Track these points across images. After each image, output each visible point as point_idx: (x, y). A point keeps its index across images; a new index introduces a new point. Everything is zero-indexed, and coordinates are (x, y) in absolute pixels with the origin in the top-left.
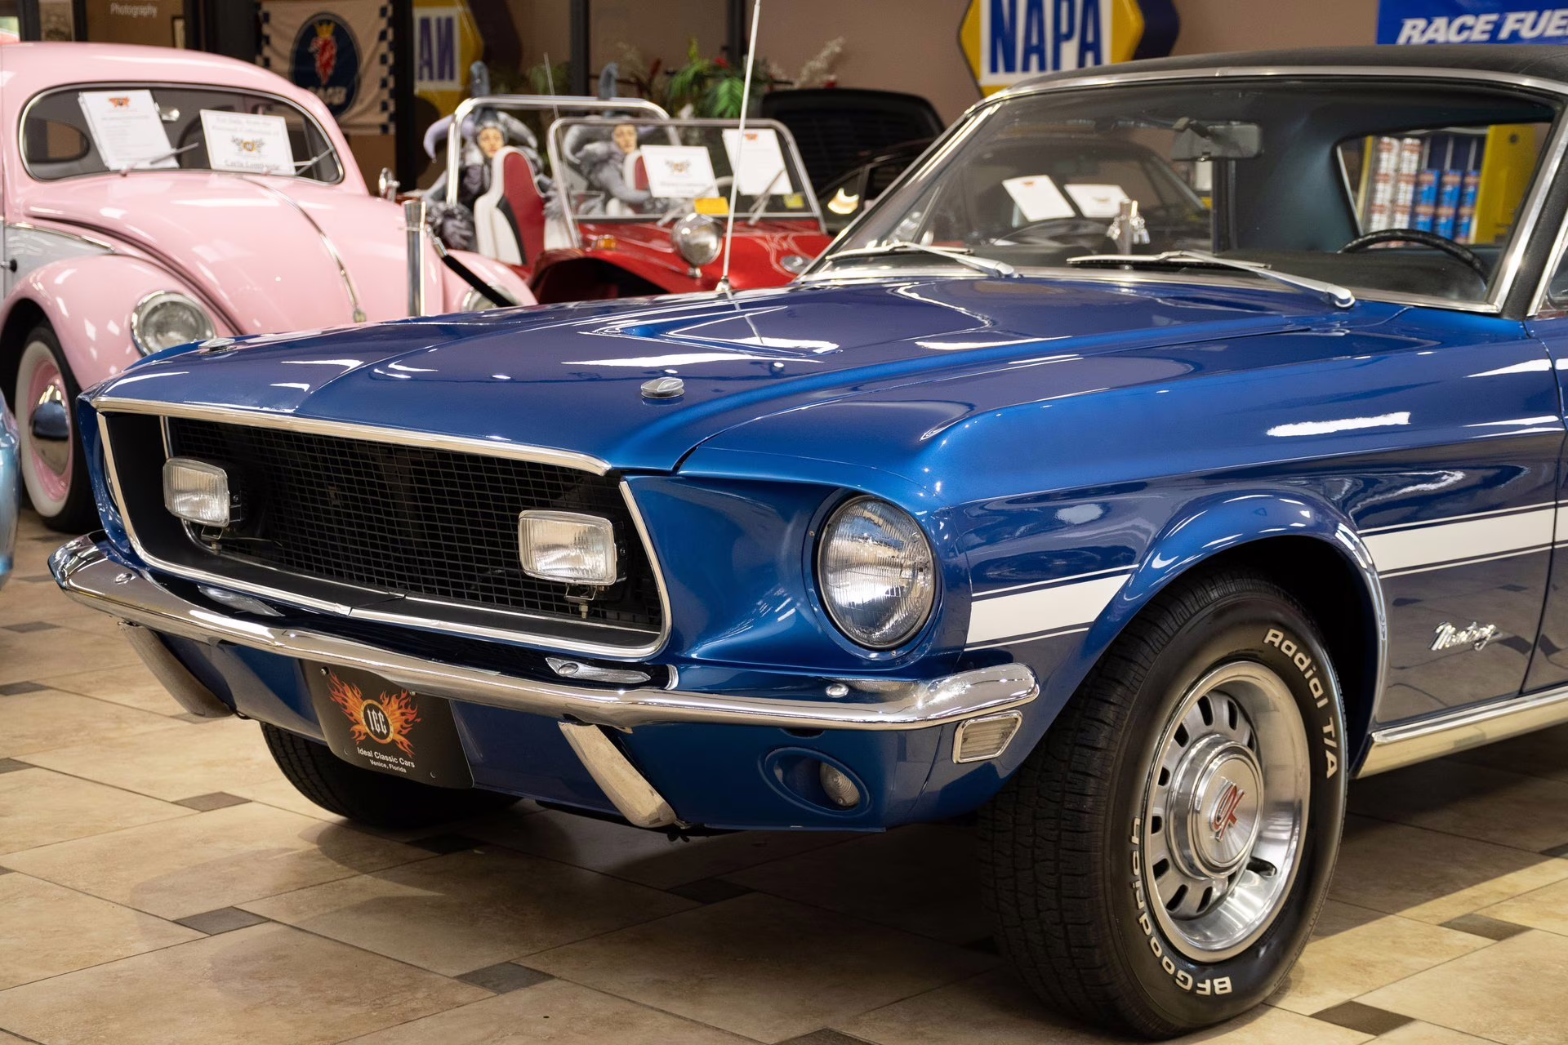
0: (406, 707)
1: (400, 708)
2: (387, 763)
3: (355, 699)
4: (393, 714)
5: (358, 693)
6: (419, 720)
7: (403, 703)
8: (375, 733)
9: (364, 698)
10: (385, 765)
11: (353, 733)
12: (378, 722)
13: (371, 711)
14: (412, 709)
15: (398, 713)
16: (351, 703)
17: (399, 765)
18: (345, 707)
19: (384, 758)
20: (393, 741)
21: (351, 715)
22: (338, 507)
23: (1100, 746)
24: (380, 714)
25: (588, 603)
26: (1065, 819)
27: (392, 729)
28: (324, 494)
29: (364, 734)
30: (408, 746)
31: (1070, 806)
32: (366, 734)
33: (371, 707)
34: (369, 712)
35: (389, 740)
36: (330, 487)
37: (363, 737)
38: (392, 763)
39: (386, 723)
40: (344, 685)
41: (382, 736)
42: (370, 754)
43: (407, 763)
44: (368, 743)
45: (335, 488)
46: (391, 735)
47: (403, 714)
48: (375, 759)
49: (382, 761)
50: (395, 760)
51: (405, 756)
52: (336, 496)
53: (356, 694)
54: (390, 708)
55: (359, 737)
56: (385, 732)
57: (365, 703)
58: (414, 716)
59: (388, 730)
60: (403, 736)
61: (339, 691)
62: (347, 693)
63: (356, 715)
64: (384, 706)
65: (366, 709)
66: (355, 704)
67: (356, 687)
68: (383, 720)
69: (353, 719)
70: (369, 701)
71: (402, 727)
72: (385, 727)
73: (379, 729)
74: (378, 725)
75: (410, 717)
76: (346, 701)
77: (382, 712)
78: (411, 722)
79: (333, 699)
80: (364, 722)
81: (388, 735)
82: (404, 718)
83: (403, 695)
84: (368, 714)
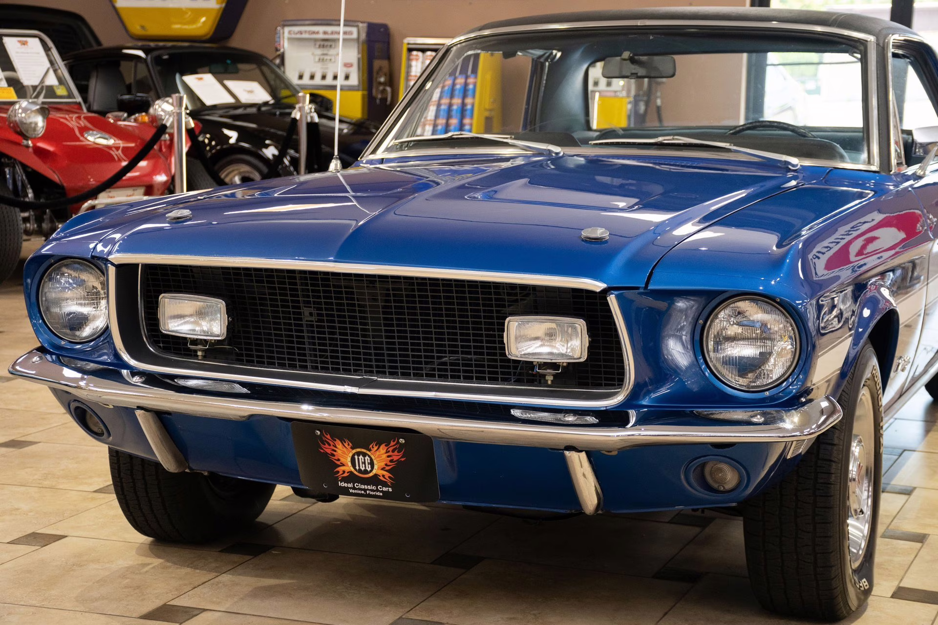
0: (393, 451)
1: (387, 452)
2: (365, 490)
3: (345, 449)
4: (379, 456)
5: (349, 445)
6: (403, 459)
7: (391, 449)
8: (360, 471)
9: (353, 448)
10: (363, 492)
11: (338, 472)
12: (364, 463)
13: (358, 456)
14: (398, 452)
15: (384, 456)
16: (339, 452)
17: (377, 490)
18: (334, 455)
19: (363, 487)
20: (376, 475)
21: (339, 460)
22: (313, 321)
23: (835, 443)
24: (367, 458)
25: (555, 376)
26: (819, 489)
27: (376, 467)
28: (300, 313)
29: (348, 473)
30: (389, 477)
31: (822, 481)
32: (351, 472)
33: (358, 454)
34: (356, 457)
35: (371, 474)
36: (305, 309)
37: (346, 475)
38: (368, 489)
39: (372, 464)
40: (335, 440)
41: (366, 472)
42: (350, 485)
43: (385, 489)
44: (351, 478)
45: (312, 309)
46: (374, 472)
47: (388, 456)
48: (354, 488)
49: (360, 489)
50: (374, 488)
51: (385, 484)
52: (311, 314)
53: (346, 445)
54: (378, 453)
55: (342, 474)
56: (369, 469)
57: (354, 451)
58: (400, 457)
59: (372, 468)
60: (386, 471)
61: (329, 445)
62: (337, 446)
63: (342, 460)
64: (372, 452)
65: (354, 455)
66: (344, 452)
67: (347, 441)
68: (369, 461)
69: (338, 463)
70: (359, 450)
71: (386, 465)
72: (370, 466)
73: (364, 468)
74: (364, 465)
75: (395, 458)
76: (335, 451)
77: (369, 456)
78: (395, 461)
79: (322, 451)
80: (350, 464)
81: (371, 471)
82: (389, 459)
83: (392, 443)
84: (355, 459)
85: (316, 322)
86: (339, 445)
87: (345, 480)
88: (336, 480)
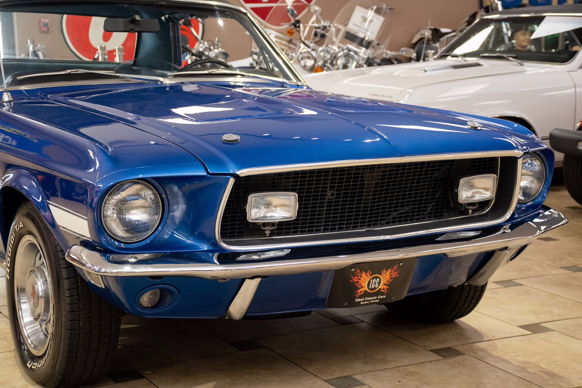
0: (394, 272)
1: (390, 273)
2: (369, 301)
3: (366, 277)
4: (385, 277)
5: (369, 274)
6: (397, 276)
8: (371, 289)
9: (371, 275)
10: (368, 302)
11: (358, 292)
12: (375, 283)
14: (396, 272)
15: (388, 276)
16: (362, 279)
17: (377, 299)
18: (358, 282)
19: (369, 299)
20: (380, 289)
21: (361, 285)
27: (381, 284)
29: (364, 292)
32: (366, 291)
33: (373, 278)
34: (372, 280)
35: (377, 289)
36: (329, 191)
37: (362, 293)
38: (370, 300)
39: (379, 283)
40: (362, 273)
41: (375, 288)
42: (362, 300)
43: (382, 297)
44: (366, 294)
45: (335, 191)
46: (379, 288)
47: (390, 276)
48: (364, 301)
49: (367, 301)
50: (375, 298)
51: (382, 294)
52: (333, 194)
53: (368, 274)
54: (385, 275)
55: (360, 293)
56: (376, 287)
57: (372, 277)
58: (396, 275)
59: (379, 285)
60: (387, 285)
61: (357, 276)
62: (362, 276)
63: (363, 284)
64: (381, 275)
65: (371, 279)
66: (365, 279)
67: (369, 271)
68: (378, 281)
69: (359, 287)
70: (374, 275)
71: (388, 281)
72: (378, 284)
73: (374, 286)
74: (374, 285)
75: (394, 276)
76: (360, 279)
77: (380, 279)
78: (393, 278)
79: (351, 281)
80: (366, 286)
81: (378, 287)
82: (390, 277)
83: (395, 267)
84: (371, 281)
85: (335, 199)
86: (363, 275)
87: (360, 297)
88: (355, 298)
